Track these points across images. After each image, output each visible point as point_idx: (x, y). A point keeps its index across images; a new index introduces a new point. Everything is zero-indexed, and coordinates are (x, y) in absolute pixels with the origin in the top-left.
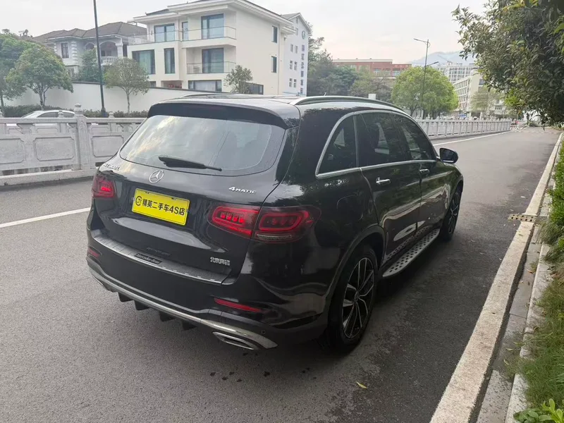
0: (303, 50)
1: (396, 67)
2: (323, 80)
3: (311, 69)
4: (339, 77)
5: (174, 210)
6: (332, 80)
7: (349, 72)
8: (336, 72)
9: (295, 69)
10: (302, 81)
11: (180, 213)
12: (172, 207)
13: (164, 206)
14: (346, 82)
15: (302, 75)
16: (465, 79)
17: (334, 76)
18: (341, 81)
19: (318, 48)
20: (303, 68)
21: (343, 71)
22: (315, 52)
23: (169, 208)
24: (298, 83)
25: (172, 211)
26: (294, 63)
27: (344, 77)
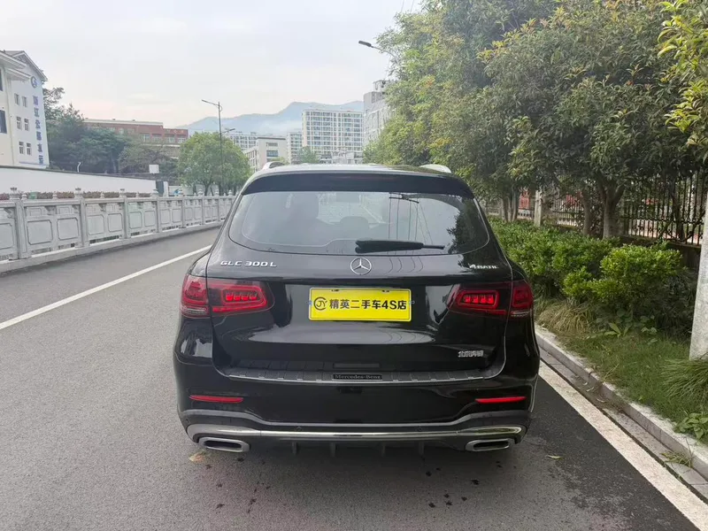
0: (36, 102)
1: (169, 132)
2: (73, 145)
3: (52, 130)
4: (97, 141)
5: (389, 305)
6: (87, 146)
7: (111, 137)
8: (93, 135)
9: (27, 129)
10: (40, 146)
11: (400, 307)
12: (386, 302)
13: (371, 303)
14: (107, 149)
15: (39, 138)
16: (252, 149)
17: (90, 141)
18: (100, 147)
19: (55, 102)
20: (38, 127)
21: (102, 134)
22: (53, 107)
23: (381, 303)
24: (35, 149)
25: (387, 307)
26: (23, 120)
27: (105, 143)
